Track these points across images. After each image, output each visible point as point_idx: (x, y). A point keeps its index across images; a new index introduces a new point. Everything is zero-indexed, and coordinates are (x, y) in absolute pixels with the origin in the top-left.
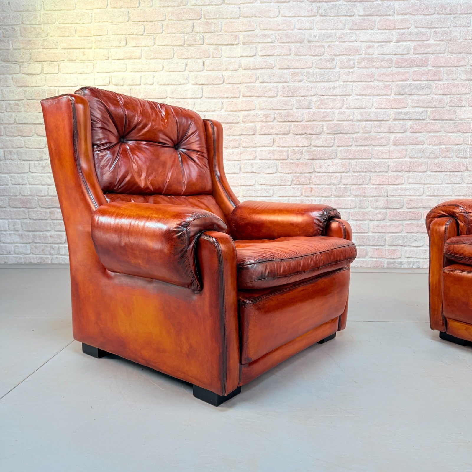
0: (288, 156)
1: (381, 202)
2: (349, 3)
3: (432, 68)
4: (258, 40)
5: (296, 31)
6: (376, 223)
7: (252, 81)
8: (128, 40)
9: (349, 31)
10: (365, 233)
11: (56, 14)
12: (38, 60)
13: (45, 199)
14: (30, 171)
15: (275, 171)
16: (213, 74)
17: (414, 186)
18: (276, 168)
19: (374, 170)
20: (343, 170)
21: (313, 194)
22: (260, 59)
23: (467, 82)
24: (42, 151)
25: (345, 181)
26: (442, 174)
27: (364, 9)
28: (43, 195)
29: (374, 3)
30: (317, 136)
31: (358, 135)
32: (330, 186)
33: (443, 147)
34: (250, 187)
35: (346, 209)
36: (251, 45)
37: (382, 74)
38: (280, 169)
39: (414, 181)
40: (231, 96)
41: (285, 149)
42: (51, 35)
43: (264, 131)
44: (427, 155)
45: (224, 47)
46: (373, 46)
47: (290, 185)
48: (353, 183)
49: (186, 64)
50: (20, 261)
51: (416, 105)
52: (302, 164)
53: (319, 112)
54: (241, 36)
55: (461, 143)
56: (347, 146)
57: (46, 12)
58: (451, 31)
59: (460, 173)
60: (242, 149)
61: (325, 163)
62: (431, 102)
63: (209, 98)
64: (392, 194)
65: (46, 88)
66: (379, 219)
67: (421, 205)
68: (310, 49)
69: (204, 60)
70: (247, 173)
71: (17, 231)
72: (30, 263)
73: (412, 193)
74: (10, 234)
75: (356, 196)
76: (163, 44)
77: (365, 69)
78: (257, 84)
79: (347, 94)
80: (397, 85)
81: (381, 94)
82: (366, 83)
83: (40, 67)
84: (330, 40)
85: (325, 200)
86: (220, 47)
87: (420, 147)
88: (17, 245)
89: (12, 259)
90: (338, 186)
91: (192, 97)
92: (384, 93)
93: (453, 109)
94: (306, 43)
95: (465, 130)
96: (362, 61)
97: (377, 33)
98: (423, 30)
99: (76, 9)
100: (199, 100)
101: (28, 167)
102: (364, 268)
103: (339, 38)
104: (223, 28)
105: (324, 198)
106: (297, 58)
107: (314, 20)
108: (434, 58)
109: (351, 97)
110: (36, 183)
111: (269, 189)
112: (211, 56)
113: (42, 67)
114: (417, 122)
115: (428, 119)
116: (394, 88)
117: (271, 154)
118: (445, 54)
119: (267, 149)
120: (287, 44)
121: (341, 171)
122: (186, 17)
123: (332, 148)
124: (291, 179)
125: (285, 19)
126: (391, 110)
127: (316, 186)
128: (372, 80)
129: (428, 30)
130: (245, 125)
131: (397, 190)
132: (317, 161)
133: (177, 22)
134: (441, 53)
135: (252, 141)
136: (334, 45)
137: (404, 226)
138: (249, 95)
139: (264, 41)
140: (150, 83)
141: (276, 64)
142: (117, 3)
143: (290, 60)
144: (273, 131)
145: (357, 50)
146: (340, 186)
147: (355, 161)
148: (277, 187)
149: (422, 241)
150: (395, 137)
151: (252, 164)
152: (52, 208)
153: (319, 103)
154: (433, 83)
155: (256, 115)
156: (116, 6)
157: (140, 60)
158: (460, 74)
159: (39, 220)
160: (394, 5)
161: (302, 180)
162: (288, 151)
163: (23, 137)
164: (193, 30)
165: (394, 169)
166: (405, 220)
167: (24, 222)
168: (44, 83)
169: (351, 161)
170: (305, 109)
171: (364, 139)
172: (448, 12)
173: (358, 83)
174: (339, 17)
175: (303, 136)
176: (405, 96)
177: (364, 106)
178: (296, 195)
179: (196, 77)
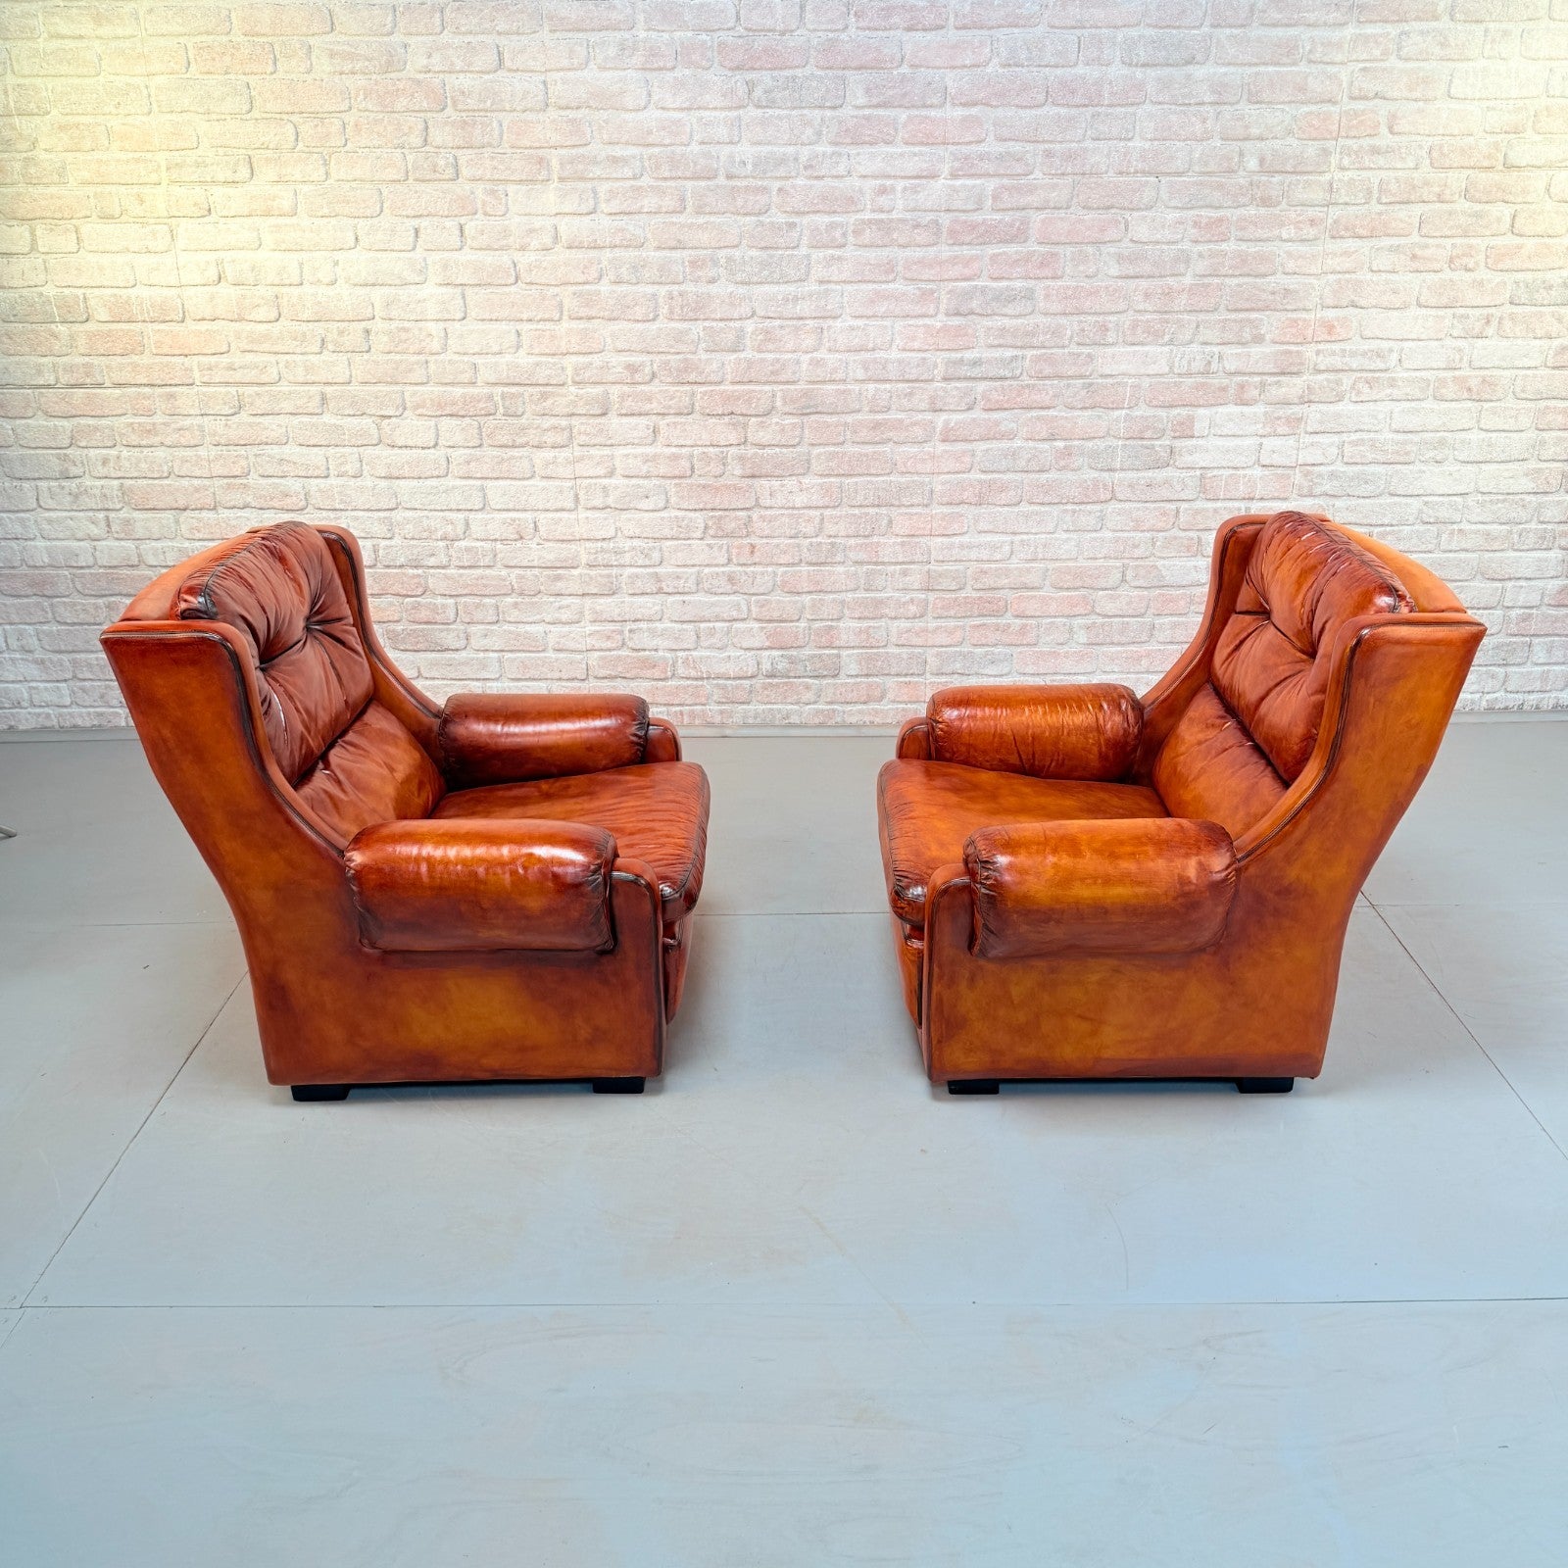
0: (692, 469)
1: (915, 579)
2: (830, 73)
3: (1037, 248)
4: (597, 171)
5: (695, 148)
6: (904, 624)
7: (590, 279)
8: (255, 165)
9: (830, 149)
10: (878, 647)
11: (50, 87)
12: (19, 215)
13: (91, 574)
14: (41, 507)
15: (661, 505)
16: (488, 258)
17: (989, 539)
18: (663, 497)
19: (897, 503)
20: (826, 501)
21: (757, 560)
22: (606, 221)
23: (1120, 283)
24: (65, 455)
25: (829, 528)
26: (1055, 510)
27: (868, 91)
28: (84, 564)
29: (895, 73)
30: (760, 419)
31: (859, 417)
32: (797, 541)
33: (1060, 444)
34: (605, 545)
35: (835, 592)
36: (581, 185)
37: (915, 264)
38: (673, 500)
39: (991, 527)
40: (539, 318)
41: (684, 450)
42: (42, 145)
43: (630, 404)
44: (1022, 464)
45: (512, 189)
46: (893, 189)
47: (702, 539)
48: (851, 533)
49: (417, 231)
50: (48, 724)
51: (996, 342)
52: (727, 487)
53: (763, 360)
54: (554, 158)
55: (1101, 434)
56: (834, 444)
57: (21, 81)
58: (1085, 150)
59: (1098, 507)
60: (578, 452)
61: (783, 486)
62: (1034, 336)
63: (483, 320)
64: (941, 558)
65: (50, 291)
66: (910, 615)
67: (1005, 582)
68: (734, 199)
69: (463, 220)
70: (594, 508)
71: (30, 651)
72: (75, 726)
73: (985, 554)
74: (12, 659)
75: (856, 563)
76: (350, 178)
77: (874, 249)
78: (604, 287)
79: (829, 314)
80: (949, 292)
81: (911, 313)
82: (875, 286)
83: (27, 234)
84: (782, 172)
85: (786, 572)
86: (501, 187)
87: (1004, 444)
88: (34, 684)
89: (26, 719)
90: (814, 540)
91: (439, 316)
92: (918, 310)
93: (1086, 350)
94: (721, 180)
95: (1113, 403)
96: (864, 230)
97: (902, 155)
98: (1016, 147)
99: (103, 73)
100: (457, 325)
101: (32, 494)
102: (879, 725)
103: (806, 168)
104: (505, 138)
105: (783, 569)
106: (701, 220)
107: (739, 118)
108: (1043, 221)
109: (838, 323)
110: (61, 535)
111: (650, 549)
112: (480, 211)
113: (33, 233)
114: (998, 384)
115: (1025, 377)
116: (944, 298)
117: (650, 464)
118: (1071, 210)
119: (640, 450)
120: (672, 183)
121: (820, 504)
122: (405, 103)
123: (798, 449)
124: (703, 525)
125: (666, 114)
126: (938, 353)
127: (765, 541)
128: (891, 277)
129: (1029, 147)
130: (581, 392)
131: (951, 547)
132: (763, 482)
133: (381, 116)
134: (1059, 209)
135: (601, 431)
136: (793, 187)
137: (968, 629)
138: (583, 315)
139: (614, 175)
140: (326, 280)
141: (649, 236)
142: (214, 59)
143: (683, 226)
144: (653, 406)
145: (851, 200)
146: (819, 539)
147: (854, 480)
148: (669, 543)
149: (1006, 664)
150: (947, 422)
151: (604, 487)
152: (111, 595)
153: (761, 337)
154: (1040, 287)
155: (606, 367)
156: (212, 70)
157: (294, 220)
158: (1105, 262)
159: (81, 624)
160: (943, 79)
161: (730, 526)
162: (692, 456)
163: (8, 420)
164: (426, 140)
165: (945, 500)
166: (970, 617)
167: (44, 632)
168: (42, 277)
169: (843, 479)
170: (729, 351)
171: (874, 428)
172: (1078, 100)
173: (856, 286)
174: (805, 112)
175: (727, 419)
176: (970, 317)
177: (871, 345)
178: (715, 562)
179: (445, 267)
